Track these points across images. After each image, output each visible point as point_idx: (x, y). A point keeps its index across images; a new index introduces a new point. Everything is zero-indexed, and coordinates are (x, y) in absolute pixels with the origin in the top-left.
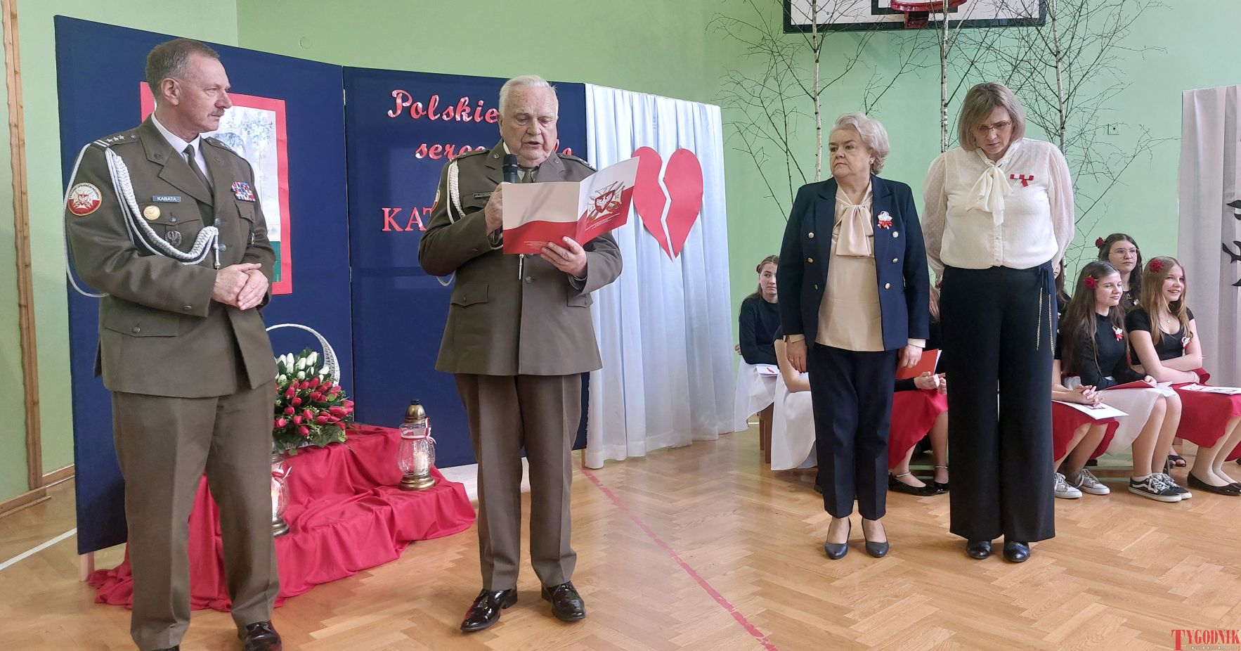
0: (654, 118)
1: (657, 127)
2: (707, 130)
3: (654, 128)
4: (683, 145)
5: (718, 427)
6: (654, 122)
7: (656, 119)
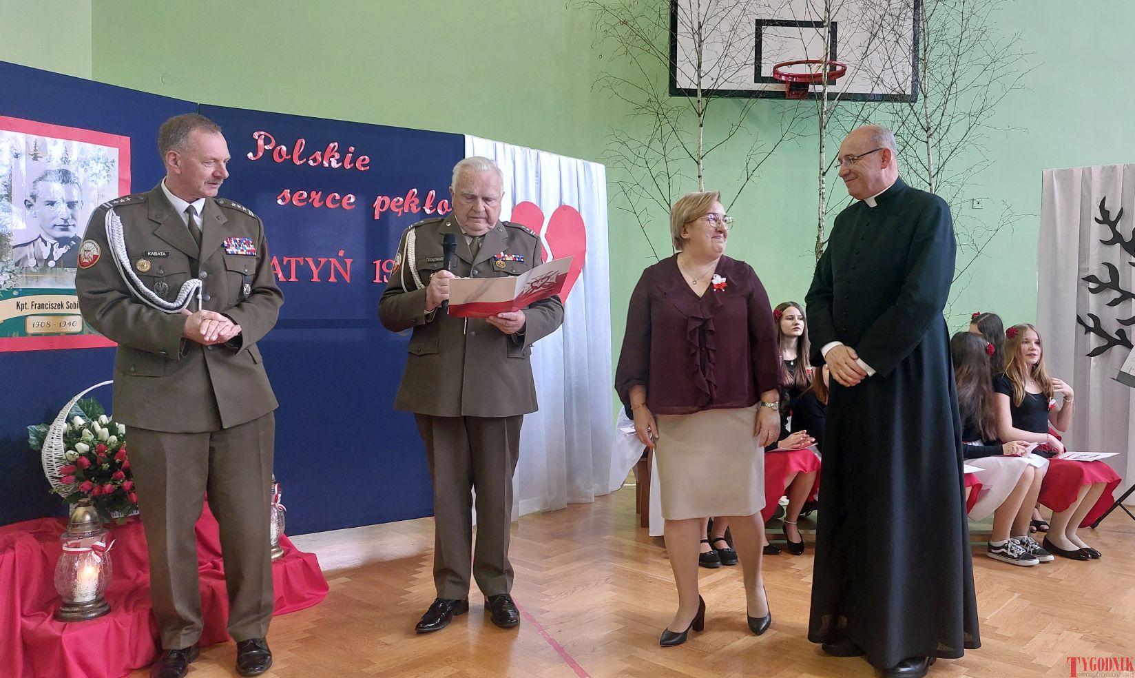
0: (537, 173)
1: (539, 182)
2: (592, 188)
3: (537, 183)
4: (566, 202)
5: (594, 489)
6: (537, 177)
7: (538, 174)
